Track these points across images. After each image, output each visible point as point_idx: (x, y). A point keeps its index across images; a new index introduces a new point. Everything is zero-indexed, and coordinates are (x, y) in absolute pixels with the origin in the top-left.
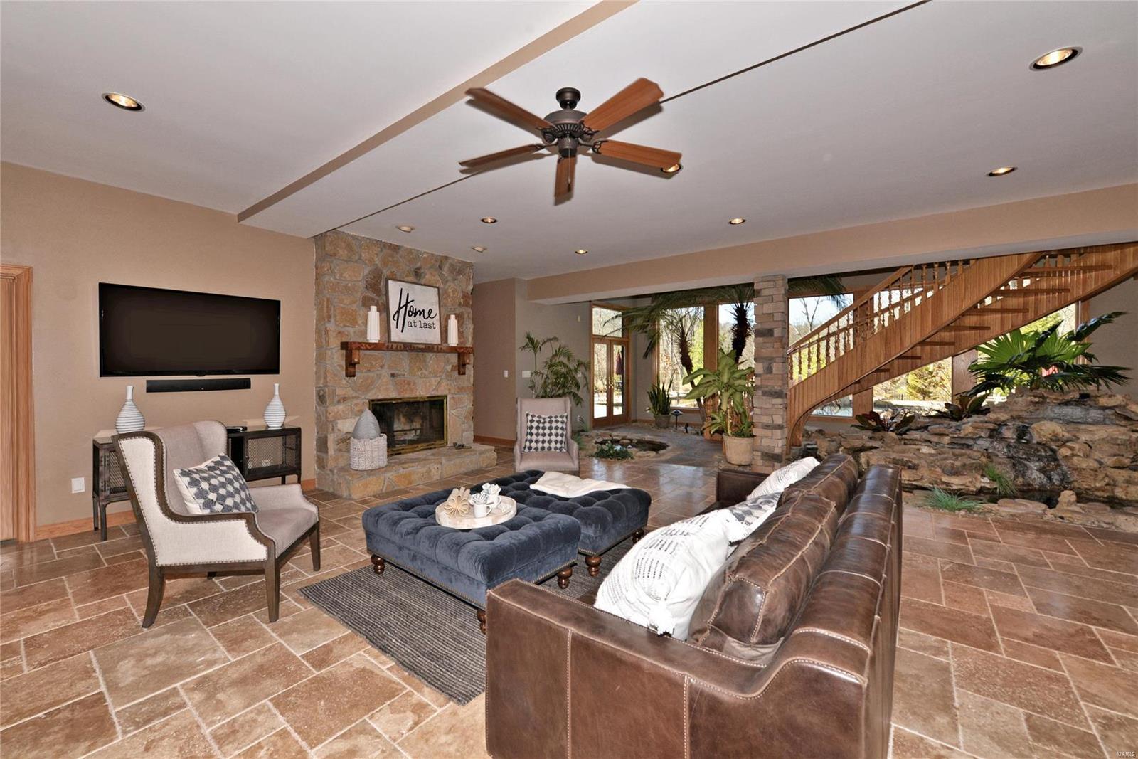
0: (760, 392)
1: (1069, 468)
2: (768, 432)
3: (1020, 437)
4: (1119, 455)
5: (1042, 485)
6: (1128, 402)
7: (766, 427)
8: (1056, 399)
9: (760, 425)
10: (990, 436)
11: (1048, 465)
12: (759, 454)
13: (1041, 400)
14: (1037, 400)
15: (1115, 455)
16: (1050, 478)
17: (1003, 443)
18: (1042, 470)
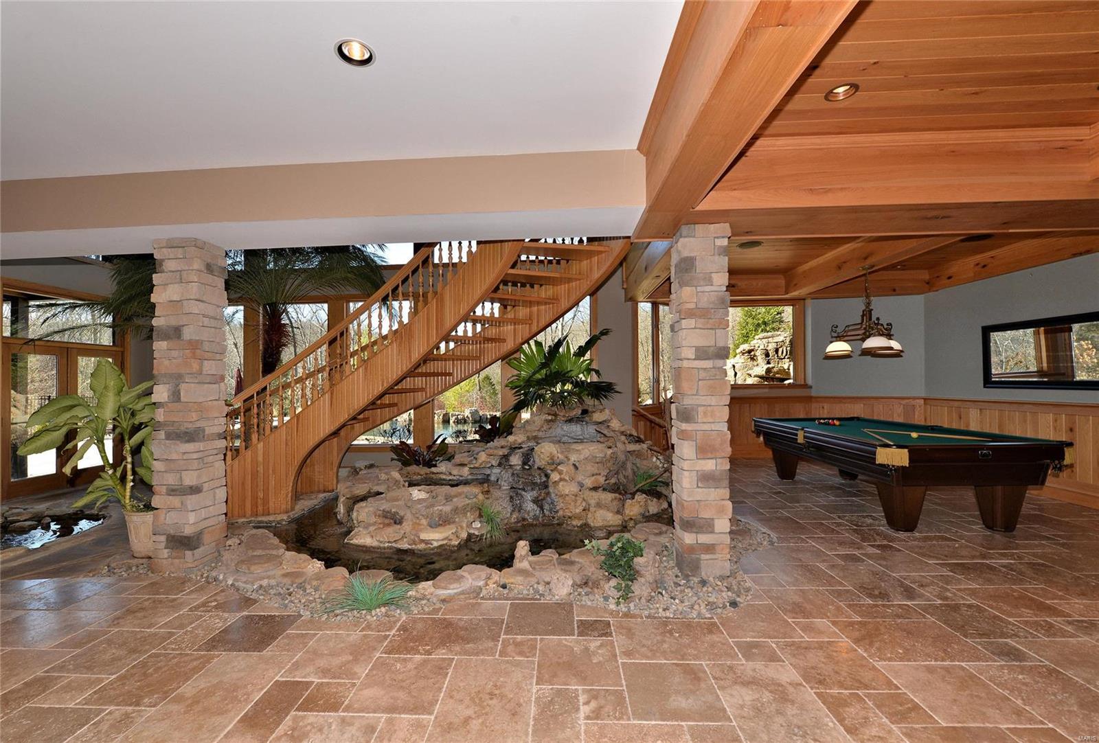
0: (162, 435)
1: (556, 495)
2: (175, 501)
3: (524, 463)
4: (597, 474)
5: (536, 518)
6: (613, 417)
7: (172, 491)
8: (564, 416)
9: (164, 489)
10: (500, 465)
11: (540, 495)
12: (163, 538)
13: (553, 417)
14: (550, 418)
15: (593, 475)
16: (542, 508)
17: (510, 471)
18: (535, 501)
